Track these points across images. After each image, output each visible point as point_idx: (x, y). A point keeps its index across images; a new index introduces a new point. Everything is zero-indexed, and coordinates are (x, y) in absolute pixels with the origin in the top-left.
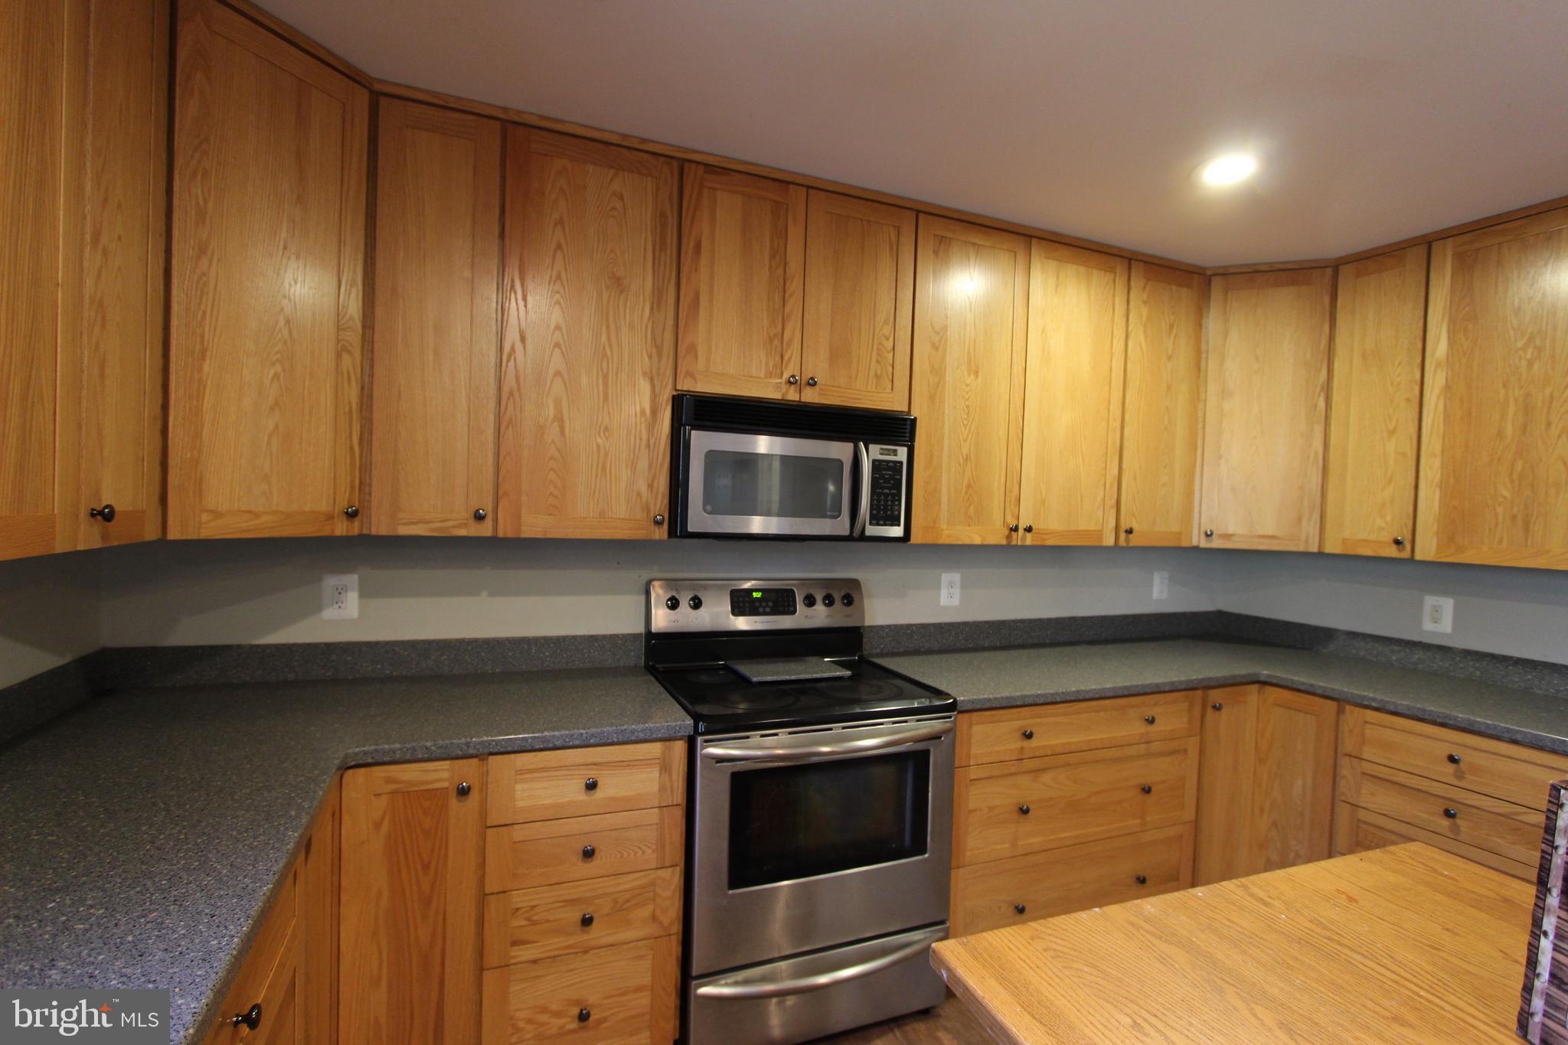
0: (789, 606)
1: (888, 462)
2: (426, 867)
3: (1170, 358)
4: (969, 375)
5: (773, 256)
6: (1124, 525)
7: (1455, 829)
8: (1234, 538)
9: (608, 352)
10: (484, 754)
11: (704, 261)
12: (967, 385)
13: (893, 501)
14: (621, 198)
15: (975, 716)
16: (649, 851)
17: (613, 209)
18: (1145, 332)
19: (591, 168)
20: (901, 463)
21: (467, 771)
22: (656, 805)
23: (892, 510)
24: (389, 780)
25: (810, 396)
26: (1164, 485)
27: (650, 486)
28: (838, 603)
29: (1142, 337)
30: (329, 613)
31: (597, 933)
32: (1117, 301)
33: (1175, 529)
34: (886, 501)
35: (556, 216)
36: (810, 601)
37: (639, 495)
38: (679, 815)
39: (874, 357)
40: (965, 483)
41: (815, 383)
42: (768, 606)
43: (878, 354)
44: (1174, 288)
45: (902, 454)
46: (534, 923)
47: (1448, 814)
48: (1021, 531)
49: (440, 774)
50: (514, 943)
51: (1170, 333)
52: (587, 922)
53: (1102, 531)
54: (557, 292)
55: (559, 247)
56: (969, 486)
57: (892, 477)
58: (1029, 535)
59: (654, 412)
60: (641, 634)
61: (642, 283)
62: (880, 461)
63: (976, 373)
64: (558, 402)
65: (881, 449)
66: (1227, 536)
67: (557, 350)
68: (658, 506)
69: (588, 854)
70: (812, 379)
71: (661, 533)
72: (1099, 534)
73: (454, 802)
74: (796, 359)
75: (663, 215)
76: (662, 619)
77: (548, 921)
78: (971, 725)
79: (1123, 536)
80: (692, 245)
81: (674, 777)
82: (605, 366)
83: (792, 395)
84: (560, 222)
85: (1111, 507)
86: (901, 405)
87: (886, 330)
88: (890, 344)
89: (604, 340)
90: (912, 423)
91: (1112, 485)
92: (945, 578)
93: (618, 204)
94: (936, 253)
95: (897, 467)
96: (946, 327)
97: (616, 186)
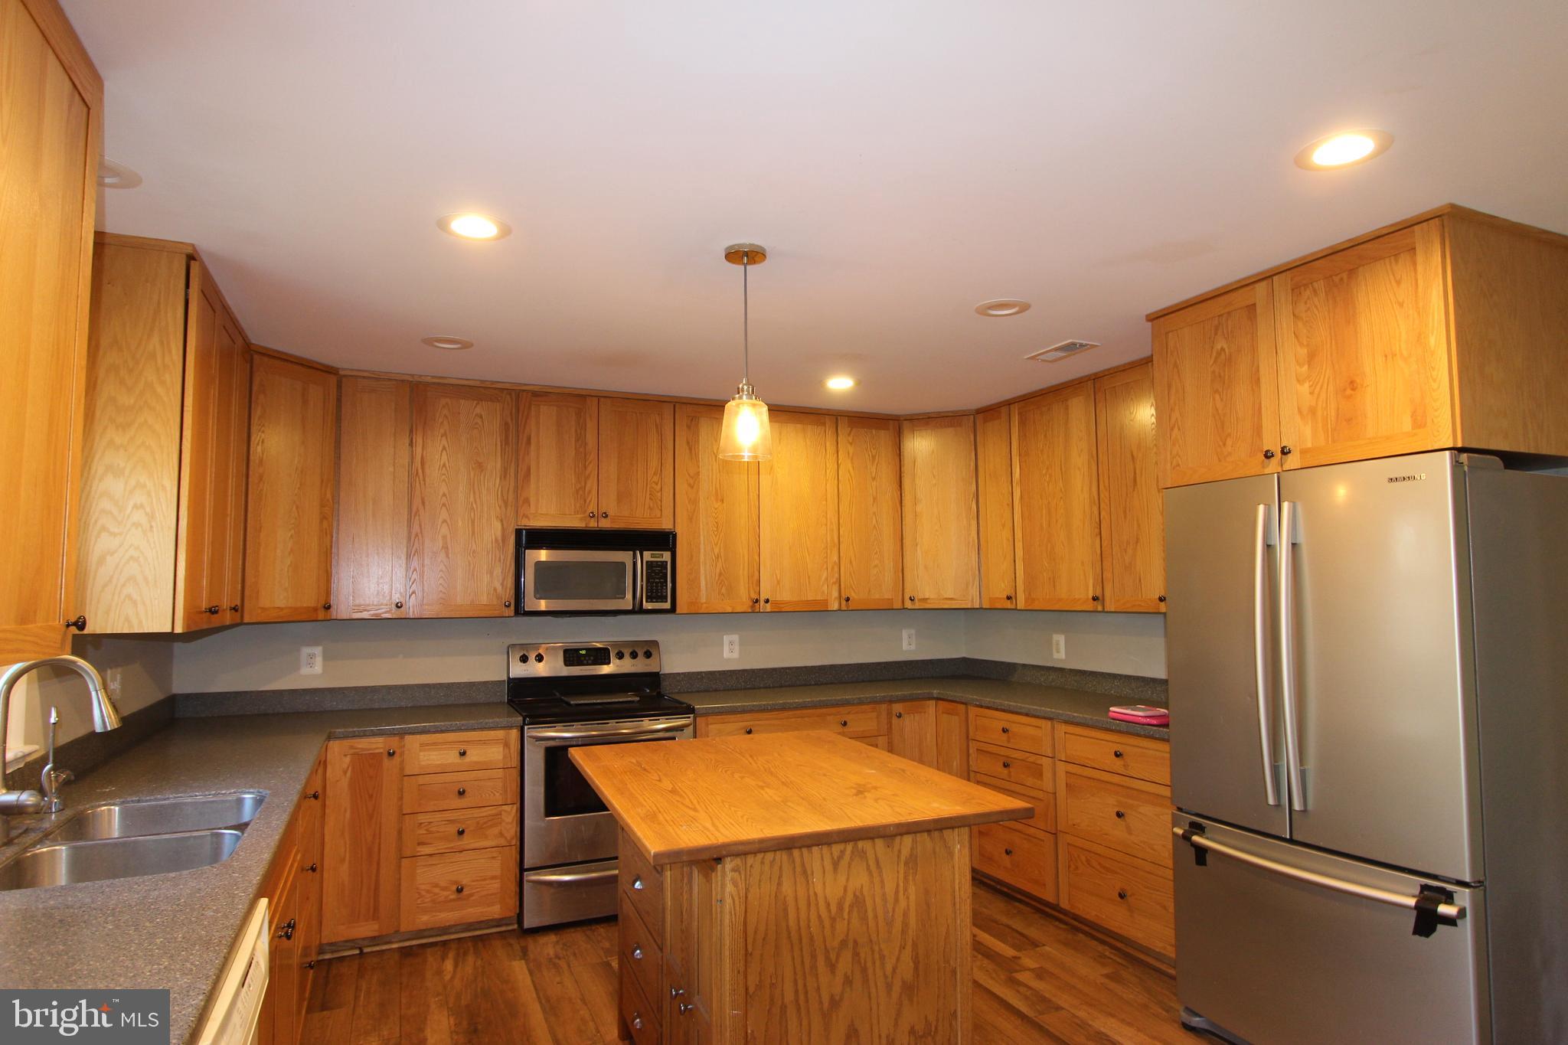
0: (605, 659)
1: (657, 562)
2: (371, 796)
3: (874, 479)
4: (717, 502)
5: (577, 440)
6: (844, 596)
7: (1010, 775)
8: (929, 601)
9: (474, 506)
10: (402, 734)
11: (533, 447)
12: (716, 509)
13: (662, 587)
14: (481, 417)
15: (711, 719)
16: (497, 794)
17: (476, 423)
18: (852, 463)
19: (462, 402)
20: (667, 562)
21: (393, 743)
22: (501, 766)
23: (661, 592)
24: (352, 747)
25: (605, 524)
26: (876, 566)
27: (502, 584)
28: (640, 657)
29: (850, 466)
30: (305, 671)
31: (467, 841)
32: (828, 444)
33: (888, 596)
34: (657, 587)
35: (442, 431)
36: (620, 656)
37: (495, 590)
38: (515, 773)
39: (648, 496)
40: (718, 571)
41: (607, 516)
42: (590, 659)
43: (650, 494)
44: (874, 431)
45: (666, 556)
46: (431, 832)
47: (1006, 765)
48: (762, 603)
49: (377, 744)
50: (419, 844)
51: (873, 462)
52: (461, 833)
53: (827, 600)
54: (444, 474)
55: (444, 448)
56: (720, 574)
57: (660, 571)
58: (768, 605)
59: (504, 539)
60: (504, 681)
61: (495, 464)
62: (651, 562)
63: (722, 501)
64: (444, 537)
65: (652, 554)
66: (925, 600)
67: (444, 508)
68: (507, 595)
69: (461, 793)
70: (605, 513)
71: (511, 611)
72: (826, 602)
73: (386, 761)
74: (594, 500)
75: (506, 424)
76: (518, 670)
77: (439, 832)
78: (707, 725)
79: (844, 603)
80: (525, 439)
81: (512, 751)
82: (472, 514)
83: (593, 524)
84: (445, 435)
85: (834, 583)
86: (666, 525)
87: (655, 479)
88: (659, 487)
89: (472, 499)
90: (675, 536)
91: (833, 568)
92: (726, 639)
93: (479, 421)
94: (689, 427)
95: (664, 564)
96: (698, 473)
97: (478, 410)
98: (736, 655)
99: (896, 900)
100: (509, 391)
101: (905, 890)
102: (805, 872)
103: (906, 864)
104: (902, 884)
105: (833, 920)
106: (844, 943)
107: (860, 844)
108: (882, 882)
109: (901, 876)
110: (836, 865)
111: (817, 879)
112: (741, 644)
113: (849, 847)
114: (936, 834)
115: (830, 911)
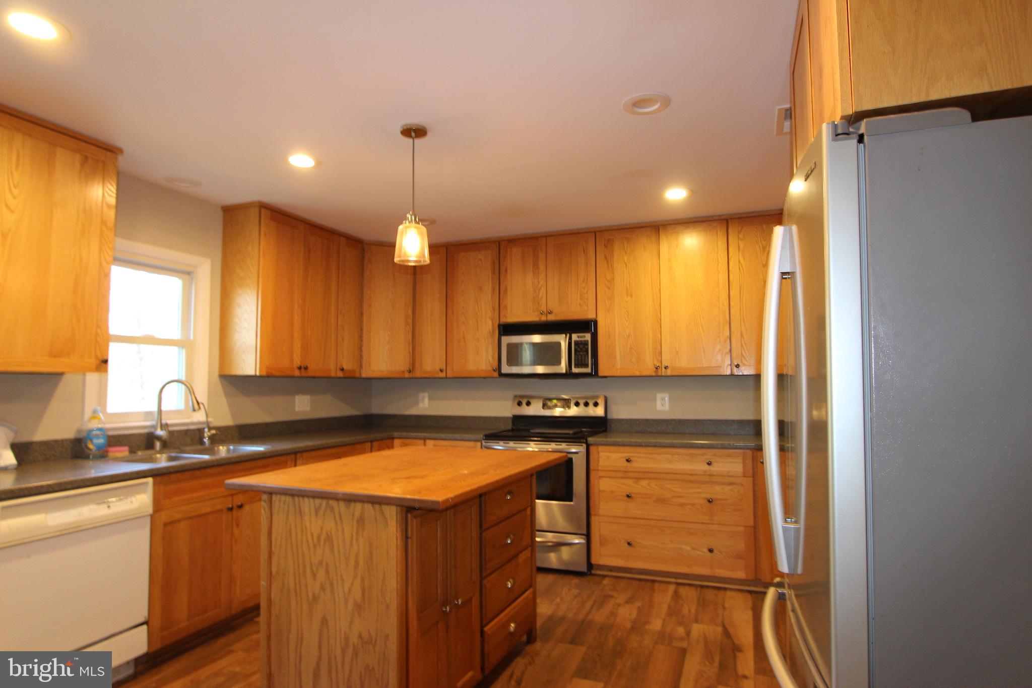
0: (568, 406)
1: (581, 341)
4: (627, 297)
5: (533, 266)
6: (735, 363)
9: (478, 312)
11: (509, 274)
12: (627, 302)
13: (586, 358)
14: (481, 260)
17: (479, 264)
19: (471, 253)
20: (588, 341)
23: (585, 361)
25: (551, 318)
27: (493, 358)
28: (582, 405)
29: (740, 258)
30: (421, 405)
34: (582, 357)
35: (461, 271)
36: (577, 404)
37: (489, 361)
39: (579, 297)
40: (629, 346)
43: (580, 296)
45: (588, 337)
54: (462, 295)
55: (462, 281)
56: (631, 348)
57: (584, 347)
58: (668, 371)
59: (493, 331)
61: (487, 287)
62: (578, 341)
63: (631, 296)
65: (580, 335)
67: (463, 315)
68: (494, 364)
70: (551, 311)
71: (496, 374)
72: (719, 368)
74: (544, 303)
76: (516, 411)
78: (598, 452)
80: (503, 270)
82: (477, 317)
83: (544, 318)
85: (727, 353)
86: (591, 316)
87: (584, 285)
88: (585, 291)
89: (476, 308)
90: (596, 322)
91: (725, 341)
92: (659, 396)
93: (480, 262)
94: (606, 247)
95: (586, 343)
96: (613, 279)
97: (480, 256)
98: (667, 407)
99: (351, 545)
100: (495, 242)
101: (357, 540)
102: (301, 512)
103: (358, 522)
104: (354, 535)
105: (315, 546)
106: (321, 563)
107: (331, 502)
108: (343, 530)
109: (355, 530)
110: (317, 511)
111: (306, 518)
112: (670, 400)
113: (324, 502)
114: (377, 506)
115: (313, 540)
